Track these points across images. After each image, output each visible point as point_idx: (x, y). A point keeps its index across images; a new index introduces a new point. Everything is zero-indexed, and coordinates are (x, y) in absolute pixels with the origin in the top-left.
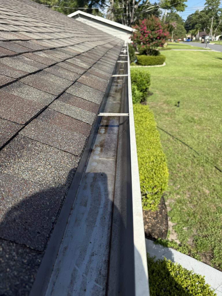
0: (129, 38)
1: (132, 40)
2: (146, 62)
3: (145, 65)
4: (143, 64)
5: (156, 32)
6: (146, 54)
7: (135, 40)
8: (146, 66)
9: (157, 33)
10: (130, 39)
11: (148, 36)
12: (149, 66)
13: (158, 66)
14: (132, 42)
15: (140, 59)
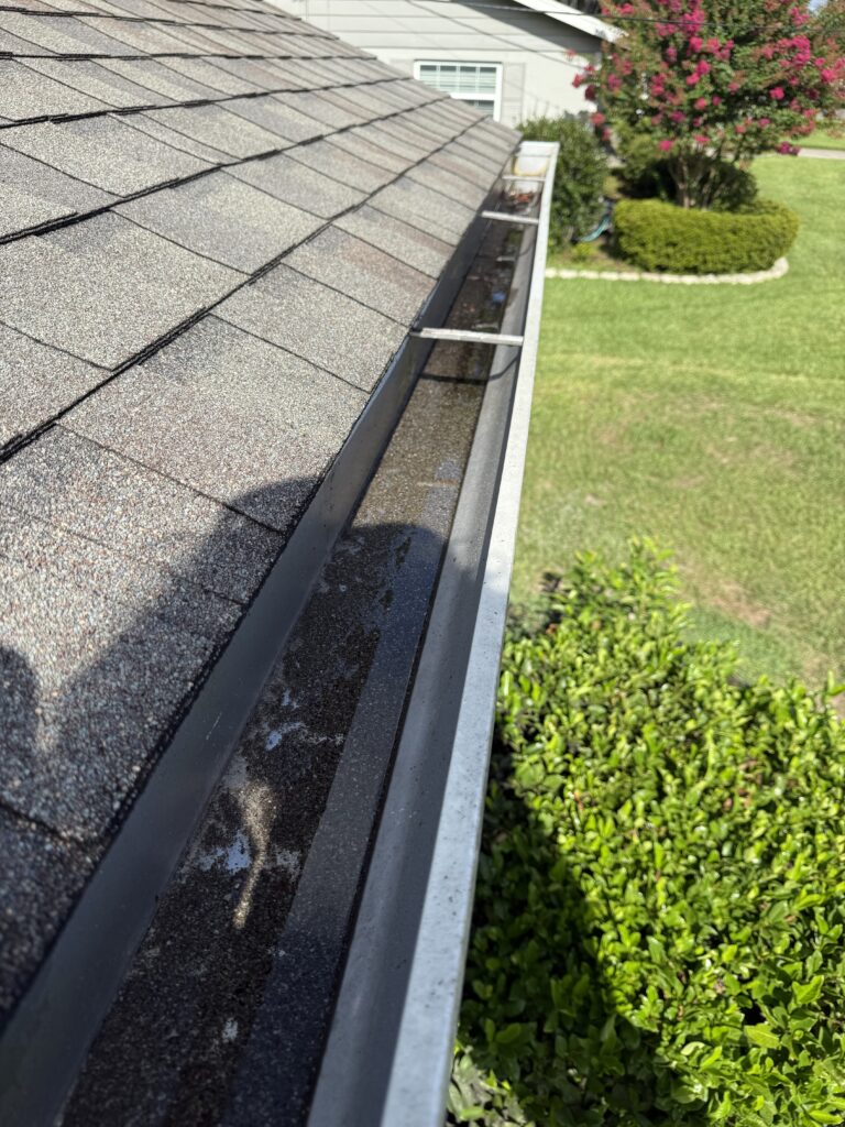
0: (577, 83)
1: (590, 95)
2: (670, 250)
3: (662, 269)
4: (652, 260)
5: (767, 49)
6: (674, 196)
7: (613, 101)
8: (668, 278)
9: (777, 56)
10: (583, 89)
11: (706, 78)
12: (689, 279)
13: (746, 279)
14: (592, 107)
15: (634, 228)
